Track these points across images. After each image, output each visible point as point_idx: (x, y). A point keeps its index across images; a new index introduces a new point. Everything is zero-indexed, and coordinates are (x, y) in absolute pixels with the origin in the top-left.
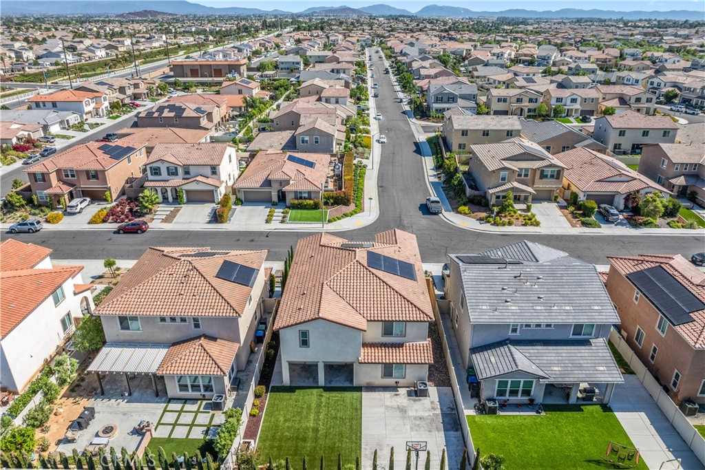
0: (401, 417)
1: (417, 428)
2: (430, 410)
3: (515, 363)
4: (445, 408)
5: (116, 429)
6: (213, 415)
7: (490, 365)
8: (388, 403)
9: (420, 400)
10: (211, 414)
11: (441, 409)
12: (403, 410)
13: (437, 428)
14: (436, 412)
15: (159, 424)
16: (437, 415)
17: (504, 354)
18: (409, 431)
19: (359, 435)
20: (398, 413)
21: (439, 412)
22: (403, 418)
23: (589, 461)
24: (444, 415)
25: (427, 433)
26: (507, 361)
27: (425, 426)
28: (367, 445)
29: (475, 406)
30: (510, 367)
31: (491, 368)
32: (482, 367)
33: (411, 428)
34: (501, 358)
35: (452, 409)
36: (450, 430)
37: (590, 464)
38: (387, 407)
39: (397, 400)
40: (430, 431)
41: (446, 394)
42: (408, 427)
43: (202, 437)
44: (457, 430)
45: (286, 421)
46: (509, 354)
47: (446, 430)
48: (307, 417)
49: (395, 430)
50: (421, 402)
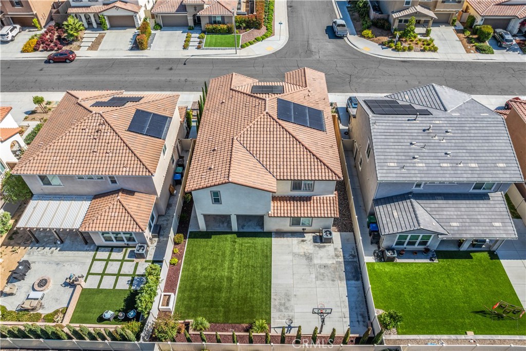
0: (307, 265)
1: (322, 277)
2: (333, 258)
3: (417, 220)
4: (347, 256)
5: (50, 282)
6: (137, 263)
7: (393, 220)
8: (296, 250)
9: (324, 246)
10: (135, 263)
11: (344, 256)
12: (309, 257)
13: (340, 277)
14: (339, 260)
15: (89, 274)
16: (340, 263)
17: (407, 209)
18: (314, 280)
19: (269, 284)
20: (304, 261)
21: (341, 259)
22: (309, 266)
23: (477, 312)
24: (346, 263)
25: (331, 282)
26: (410, 218)
27: (329, 274)
28: (276, 295)
29: (374, 253)
30: (412, 224)
31: (394, 224)
32: (385, 222)
33: (316, 277)
34: (404, 213)
35: (354, 256)
36: (352, 280)
37: (477, 315)
38: (295, 254)
39: (304, 246)
40: (333, 281)
41: (348, 240)
42: (313, 276)
43: (127, 287)
44: (358, 280)
45: (203, 269)
46: (411, 210)
47: (347, 279)
48: (222, 265)
49: (301, 279)
50: (325, 248)
